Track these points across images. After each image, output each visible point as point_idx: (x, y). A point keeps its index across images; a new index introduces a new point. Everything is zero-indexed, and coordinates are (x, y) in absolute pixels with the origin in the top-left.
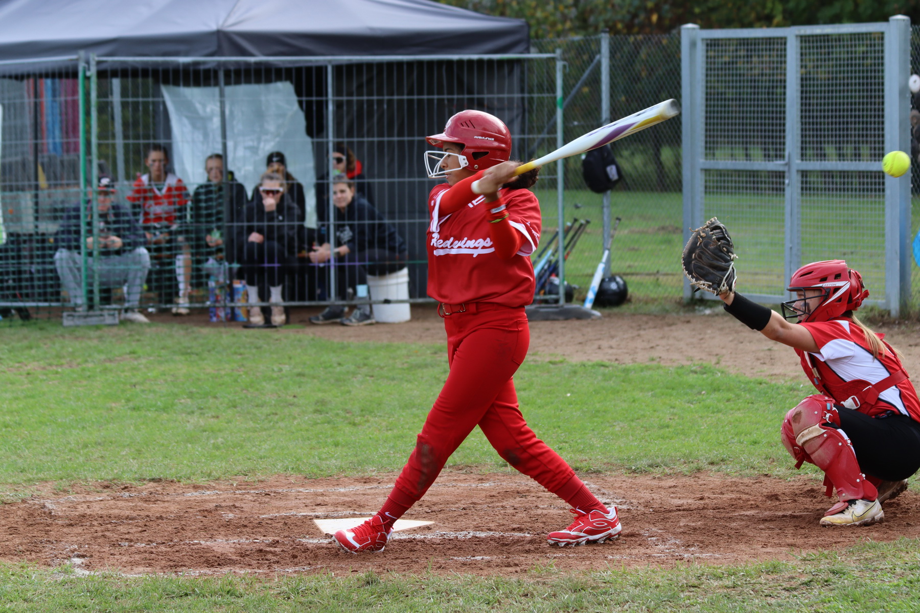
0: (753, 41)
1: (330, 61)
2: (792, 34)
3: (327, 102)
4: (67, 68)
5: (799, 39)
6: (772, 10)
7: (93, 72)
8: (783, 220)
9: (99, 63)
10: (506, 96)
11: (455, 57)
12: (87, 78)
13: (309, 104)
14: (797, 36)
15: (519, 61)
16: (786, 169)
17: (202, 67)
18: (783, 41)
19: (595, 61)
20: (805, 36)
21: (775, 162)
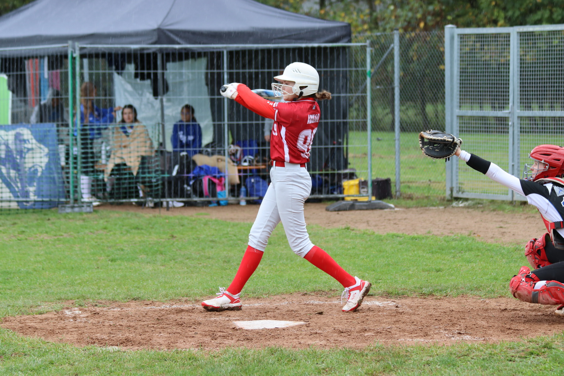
0: (487, 36)
1: (225, 48)
2: (514, 31)
3: (223, 73)
4: (61, 52)
5: (519, 34)
6: (498, 17)
7: (77, 55)
8: (508, 148)
9: (81, 49)
10: (335, 69)
11: (303, 45)
12: (74, 59)
13: (212, 74)
14: (518, 33)
15: (344, 48)
16: (510, 115)
17: (145, 52)
18: (508, 36)
19: (390, 48)
20: (523, 33)
21: (503, 111)
